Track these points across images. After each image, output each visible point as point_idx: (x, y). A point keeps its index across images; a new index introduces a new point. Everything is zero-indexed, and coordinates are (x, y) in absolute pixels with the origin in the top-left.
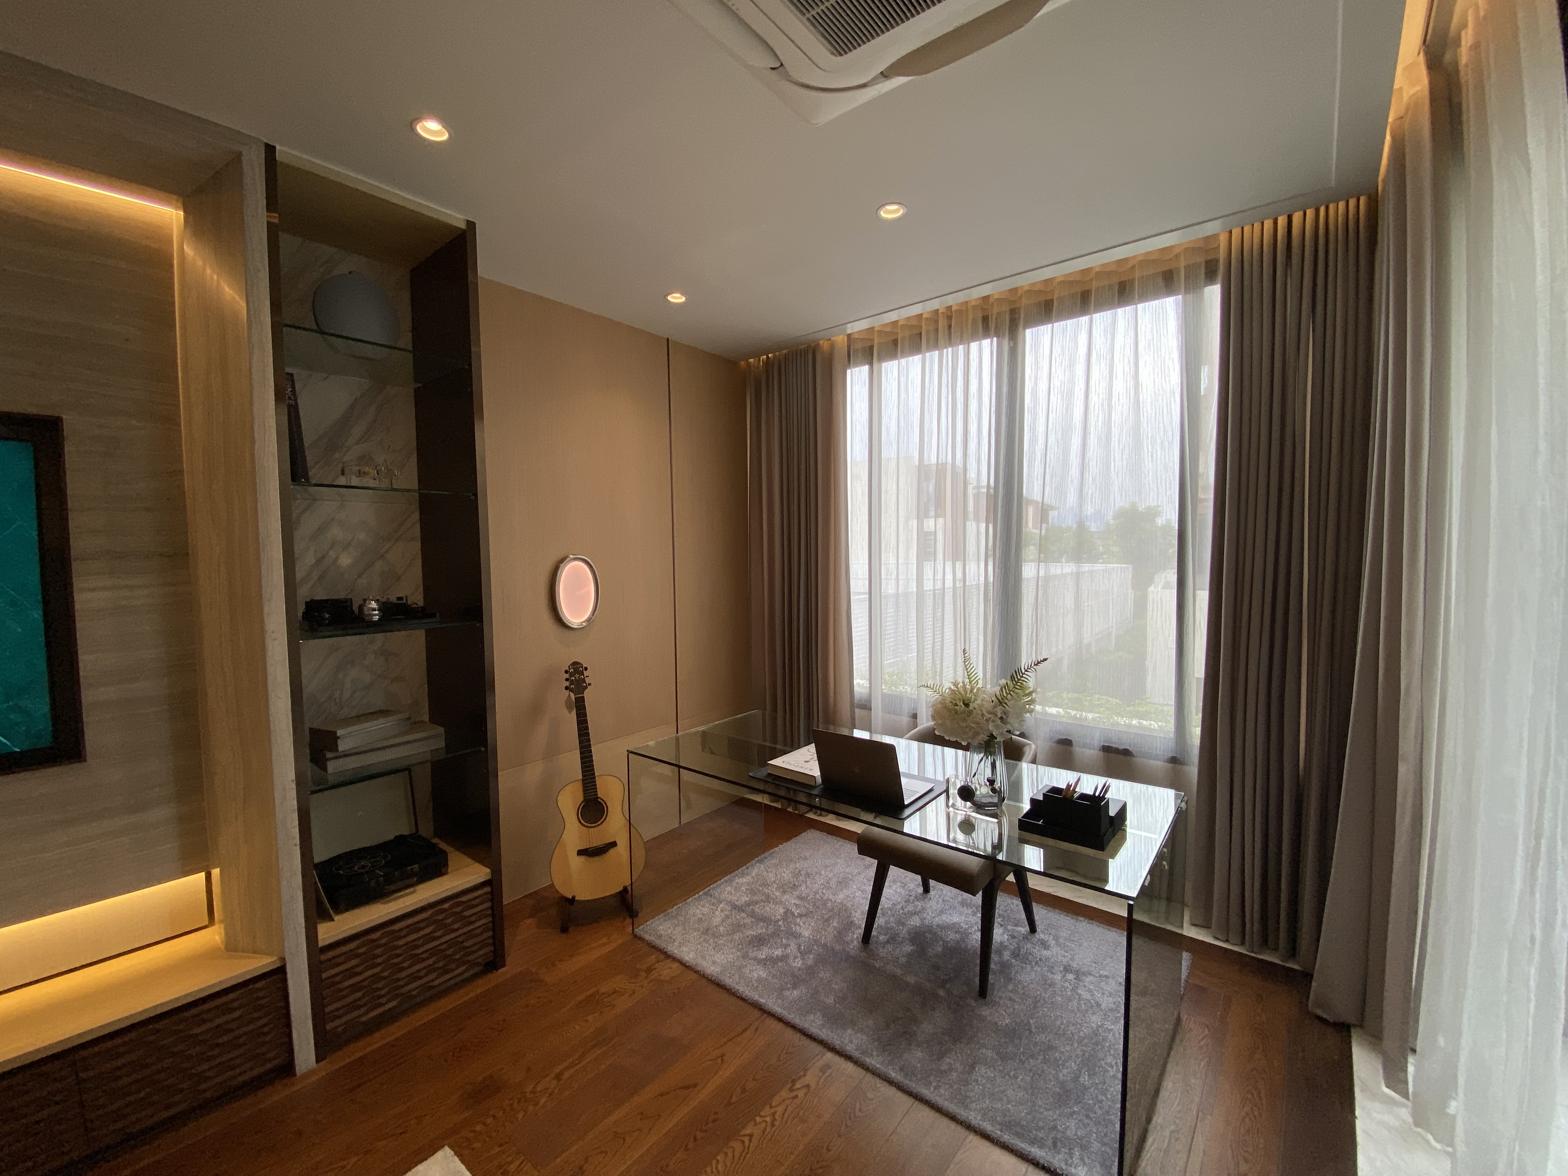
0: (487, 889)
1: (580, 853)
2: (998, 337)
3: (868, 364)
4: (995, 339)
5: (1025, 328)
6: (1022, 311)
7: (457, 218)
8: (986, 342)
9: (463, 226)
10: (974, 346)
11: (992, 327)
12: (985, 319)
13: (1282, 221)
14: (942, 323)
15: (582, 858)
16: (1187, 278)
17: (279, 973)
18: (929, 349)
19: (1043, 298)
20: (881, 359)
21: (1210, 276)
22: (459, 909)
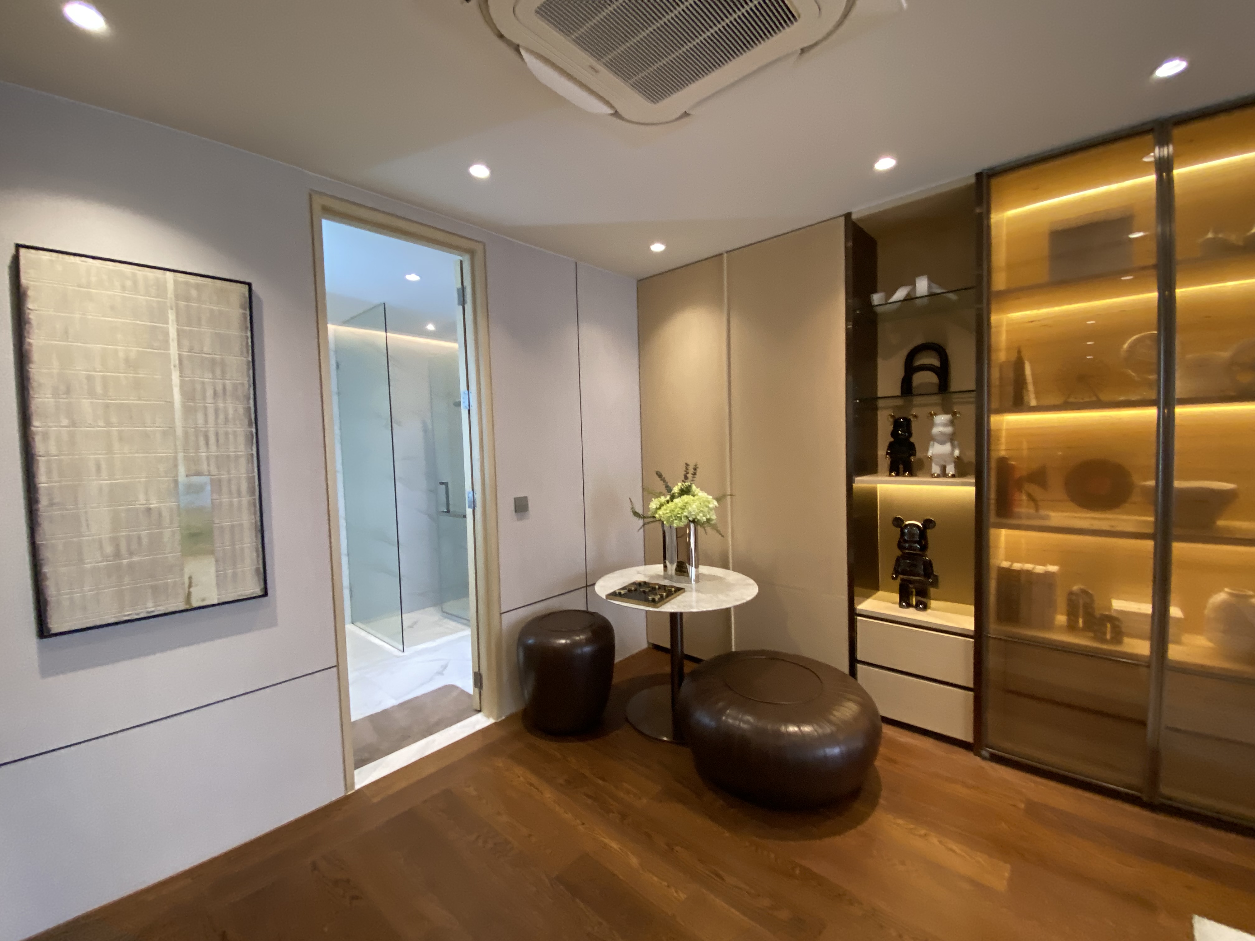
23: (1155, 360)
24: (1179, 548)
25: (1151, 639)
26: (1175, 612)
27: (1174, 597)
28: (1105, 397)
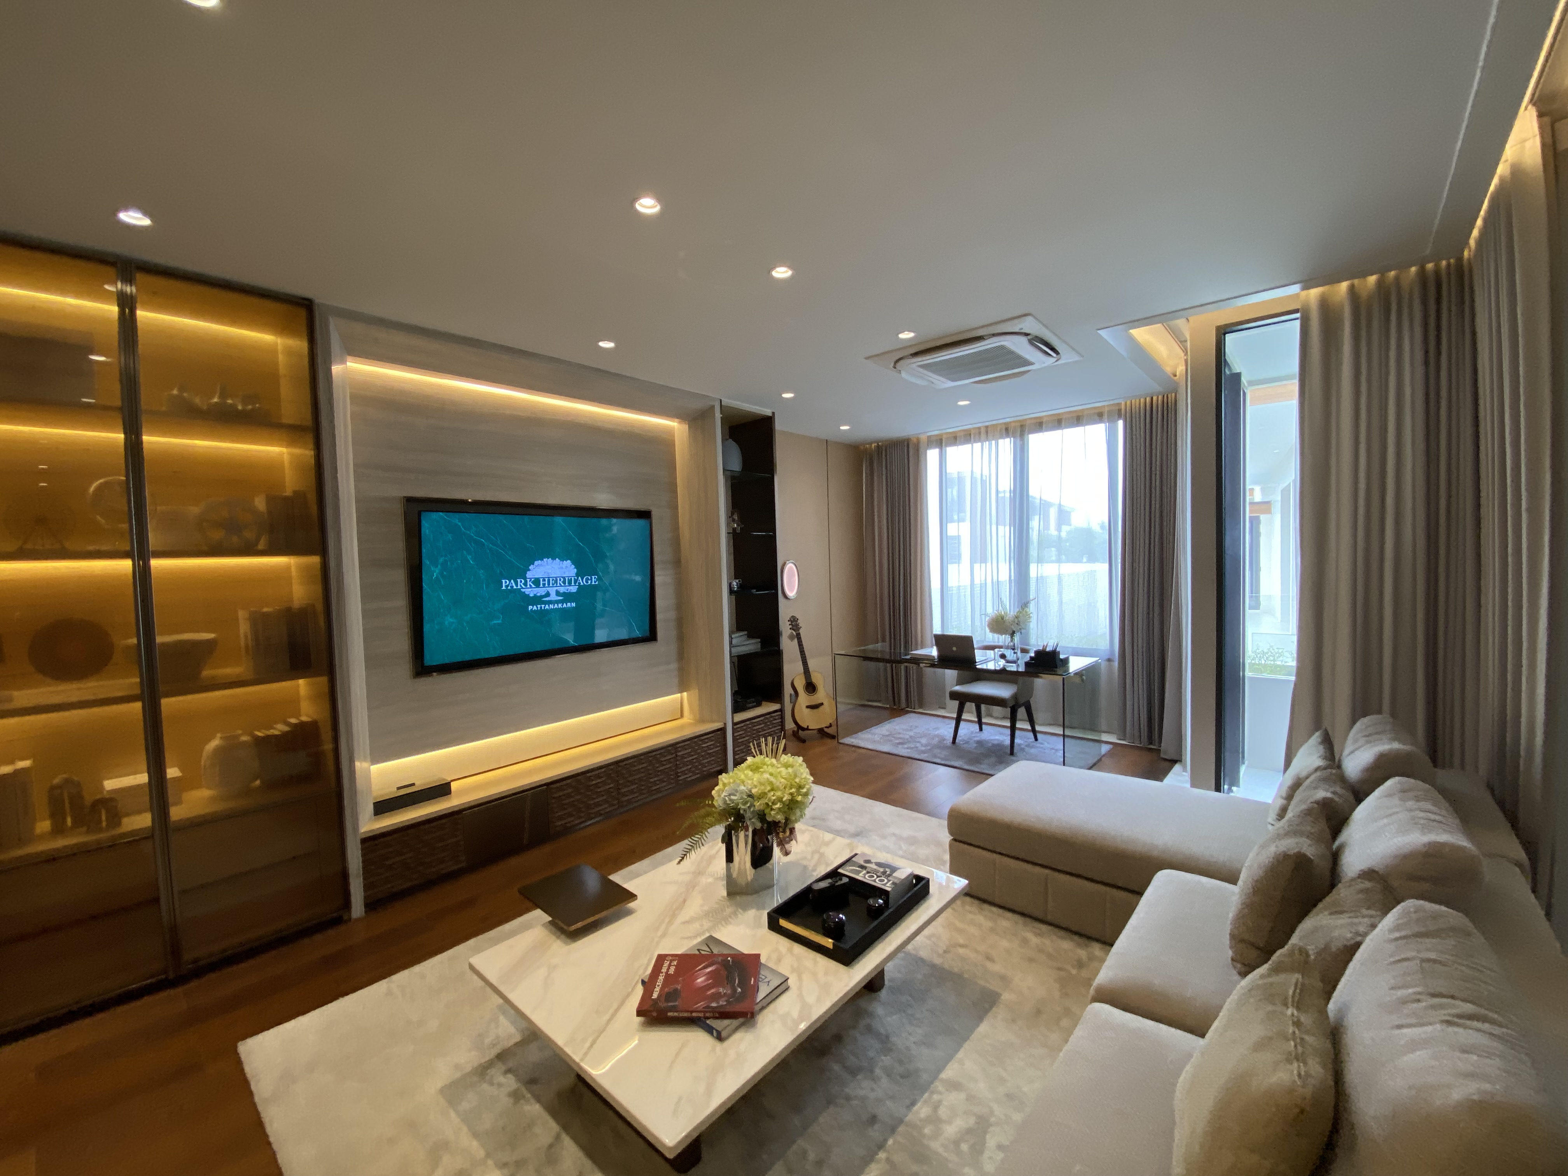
0: (779, 713)
1: (808, 707)
2: (1014, 438)
3: (938, 448)
4: (1012, 439)
5: (1028, 435)
6: (1027, 427)
7: (768, 412)
8: (1008, 440)
9: (770, 415)
10: (1001, 441)
11: (1011, 433)
12: (1007, 429)
13: (1148, 400)
14: (983, 430)
15: (809, 710)
16: (1108, 416)
17: (723, 730)
18: (975, 442)
19: (1038, 421)
20: (947, 445)
21: (1120, 416)
22: (772, 719)
23: (126, 508)
24: (168, 704)
25: (152, 810)
26: (172, 772)
27: (169, 756)
28: (69, 545)
